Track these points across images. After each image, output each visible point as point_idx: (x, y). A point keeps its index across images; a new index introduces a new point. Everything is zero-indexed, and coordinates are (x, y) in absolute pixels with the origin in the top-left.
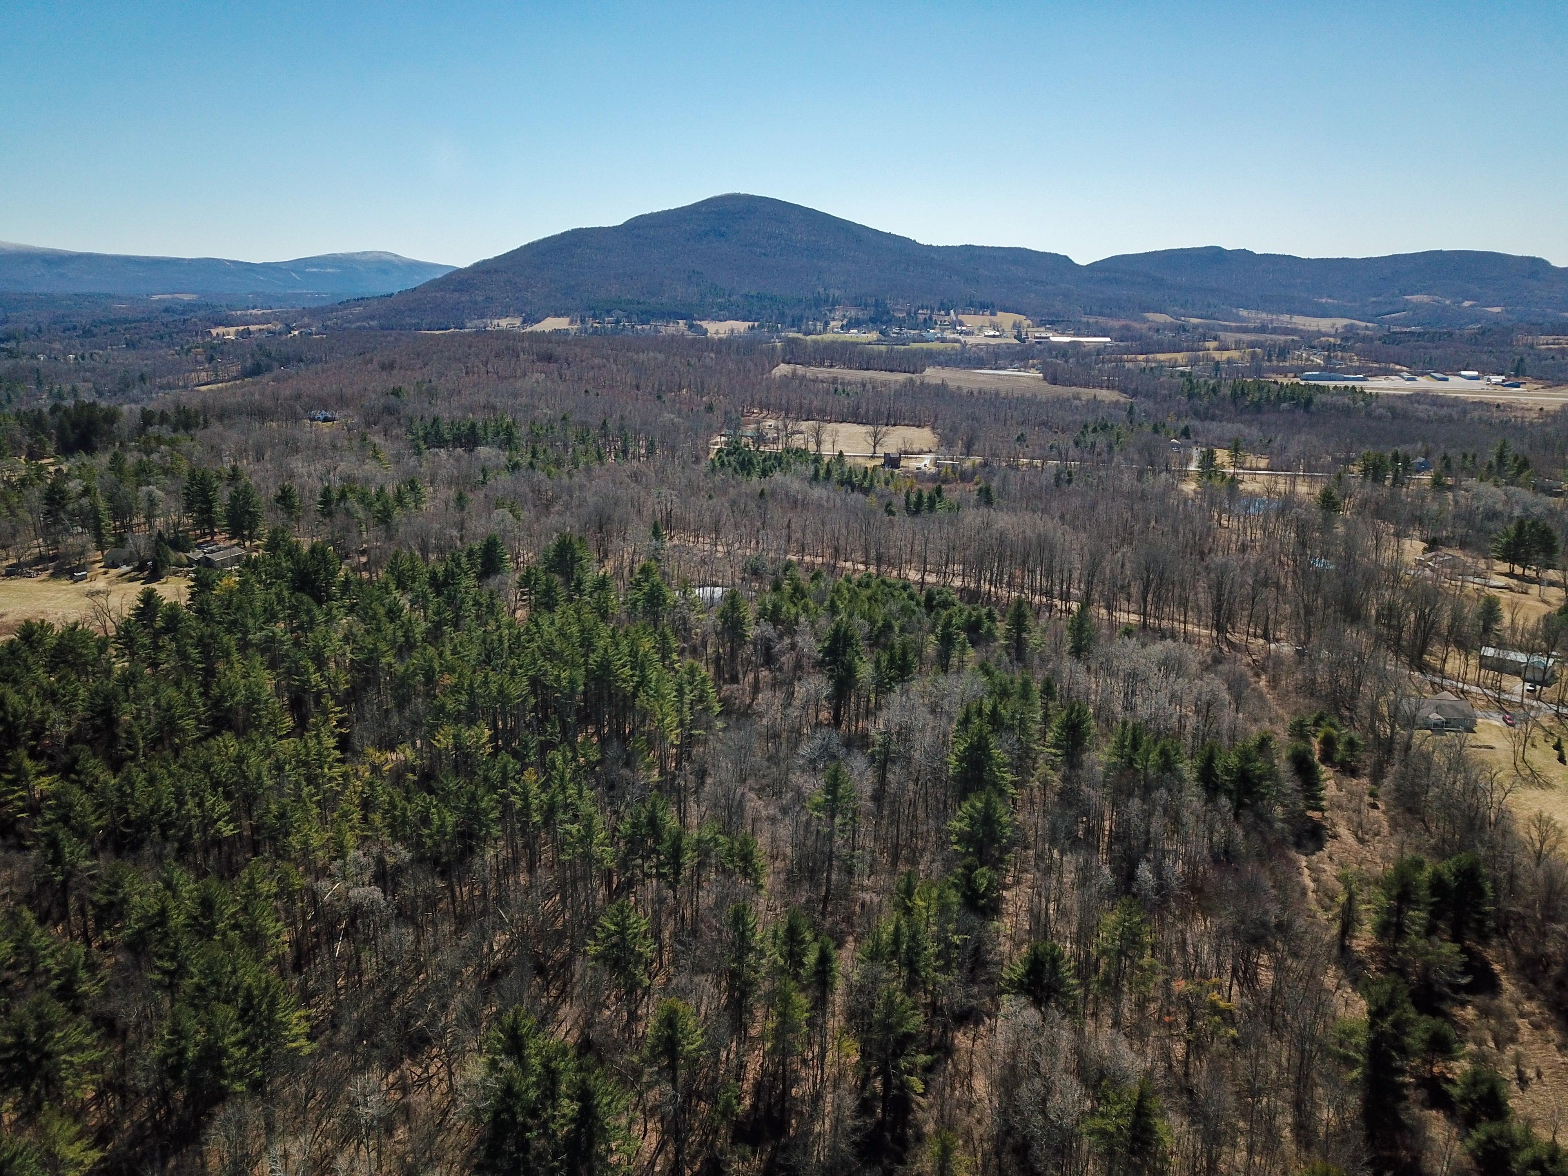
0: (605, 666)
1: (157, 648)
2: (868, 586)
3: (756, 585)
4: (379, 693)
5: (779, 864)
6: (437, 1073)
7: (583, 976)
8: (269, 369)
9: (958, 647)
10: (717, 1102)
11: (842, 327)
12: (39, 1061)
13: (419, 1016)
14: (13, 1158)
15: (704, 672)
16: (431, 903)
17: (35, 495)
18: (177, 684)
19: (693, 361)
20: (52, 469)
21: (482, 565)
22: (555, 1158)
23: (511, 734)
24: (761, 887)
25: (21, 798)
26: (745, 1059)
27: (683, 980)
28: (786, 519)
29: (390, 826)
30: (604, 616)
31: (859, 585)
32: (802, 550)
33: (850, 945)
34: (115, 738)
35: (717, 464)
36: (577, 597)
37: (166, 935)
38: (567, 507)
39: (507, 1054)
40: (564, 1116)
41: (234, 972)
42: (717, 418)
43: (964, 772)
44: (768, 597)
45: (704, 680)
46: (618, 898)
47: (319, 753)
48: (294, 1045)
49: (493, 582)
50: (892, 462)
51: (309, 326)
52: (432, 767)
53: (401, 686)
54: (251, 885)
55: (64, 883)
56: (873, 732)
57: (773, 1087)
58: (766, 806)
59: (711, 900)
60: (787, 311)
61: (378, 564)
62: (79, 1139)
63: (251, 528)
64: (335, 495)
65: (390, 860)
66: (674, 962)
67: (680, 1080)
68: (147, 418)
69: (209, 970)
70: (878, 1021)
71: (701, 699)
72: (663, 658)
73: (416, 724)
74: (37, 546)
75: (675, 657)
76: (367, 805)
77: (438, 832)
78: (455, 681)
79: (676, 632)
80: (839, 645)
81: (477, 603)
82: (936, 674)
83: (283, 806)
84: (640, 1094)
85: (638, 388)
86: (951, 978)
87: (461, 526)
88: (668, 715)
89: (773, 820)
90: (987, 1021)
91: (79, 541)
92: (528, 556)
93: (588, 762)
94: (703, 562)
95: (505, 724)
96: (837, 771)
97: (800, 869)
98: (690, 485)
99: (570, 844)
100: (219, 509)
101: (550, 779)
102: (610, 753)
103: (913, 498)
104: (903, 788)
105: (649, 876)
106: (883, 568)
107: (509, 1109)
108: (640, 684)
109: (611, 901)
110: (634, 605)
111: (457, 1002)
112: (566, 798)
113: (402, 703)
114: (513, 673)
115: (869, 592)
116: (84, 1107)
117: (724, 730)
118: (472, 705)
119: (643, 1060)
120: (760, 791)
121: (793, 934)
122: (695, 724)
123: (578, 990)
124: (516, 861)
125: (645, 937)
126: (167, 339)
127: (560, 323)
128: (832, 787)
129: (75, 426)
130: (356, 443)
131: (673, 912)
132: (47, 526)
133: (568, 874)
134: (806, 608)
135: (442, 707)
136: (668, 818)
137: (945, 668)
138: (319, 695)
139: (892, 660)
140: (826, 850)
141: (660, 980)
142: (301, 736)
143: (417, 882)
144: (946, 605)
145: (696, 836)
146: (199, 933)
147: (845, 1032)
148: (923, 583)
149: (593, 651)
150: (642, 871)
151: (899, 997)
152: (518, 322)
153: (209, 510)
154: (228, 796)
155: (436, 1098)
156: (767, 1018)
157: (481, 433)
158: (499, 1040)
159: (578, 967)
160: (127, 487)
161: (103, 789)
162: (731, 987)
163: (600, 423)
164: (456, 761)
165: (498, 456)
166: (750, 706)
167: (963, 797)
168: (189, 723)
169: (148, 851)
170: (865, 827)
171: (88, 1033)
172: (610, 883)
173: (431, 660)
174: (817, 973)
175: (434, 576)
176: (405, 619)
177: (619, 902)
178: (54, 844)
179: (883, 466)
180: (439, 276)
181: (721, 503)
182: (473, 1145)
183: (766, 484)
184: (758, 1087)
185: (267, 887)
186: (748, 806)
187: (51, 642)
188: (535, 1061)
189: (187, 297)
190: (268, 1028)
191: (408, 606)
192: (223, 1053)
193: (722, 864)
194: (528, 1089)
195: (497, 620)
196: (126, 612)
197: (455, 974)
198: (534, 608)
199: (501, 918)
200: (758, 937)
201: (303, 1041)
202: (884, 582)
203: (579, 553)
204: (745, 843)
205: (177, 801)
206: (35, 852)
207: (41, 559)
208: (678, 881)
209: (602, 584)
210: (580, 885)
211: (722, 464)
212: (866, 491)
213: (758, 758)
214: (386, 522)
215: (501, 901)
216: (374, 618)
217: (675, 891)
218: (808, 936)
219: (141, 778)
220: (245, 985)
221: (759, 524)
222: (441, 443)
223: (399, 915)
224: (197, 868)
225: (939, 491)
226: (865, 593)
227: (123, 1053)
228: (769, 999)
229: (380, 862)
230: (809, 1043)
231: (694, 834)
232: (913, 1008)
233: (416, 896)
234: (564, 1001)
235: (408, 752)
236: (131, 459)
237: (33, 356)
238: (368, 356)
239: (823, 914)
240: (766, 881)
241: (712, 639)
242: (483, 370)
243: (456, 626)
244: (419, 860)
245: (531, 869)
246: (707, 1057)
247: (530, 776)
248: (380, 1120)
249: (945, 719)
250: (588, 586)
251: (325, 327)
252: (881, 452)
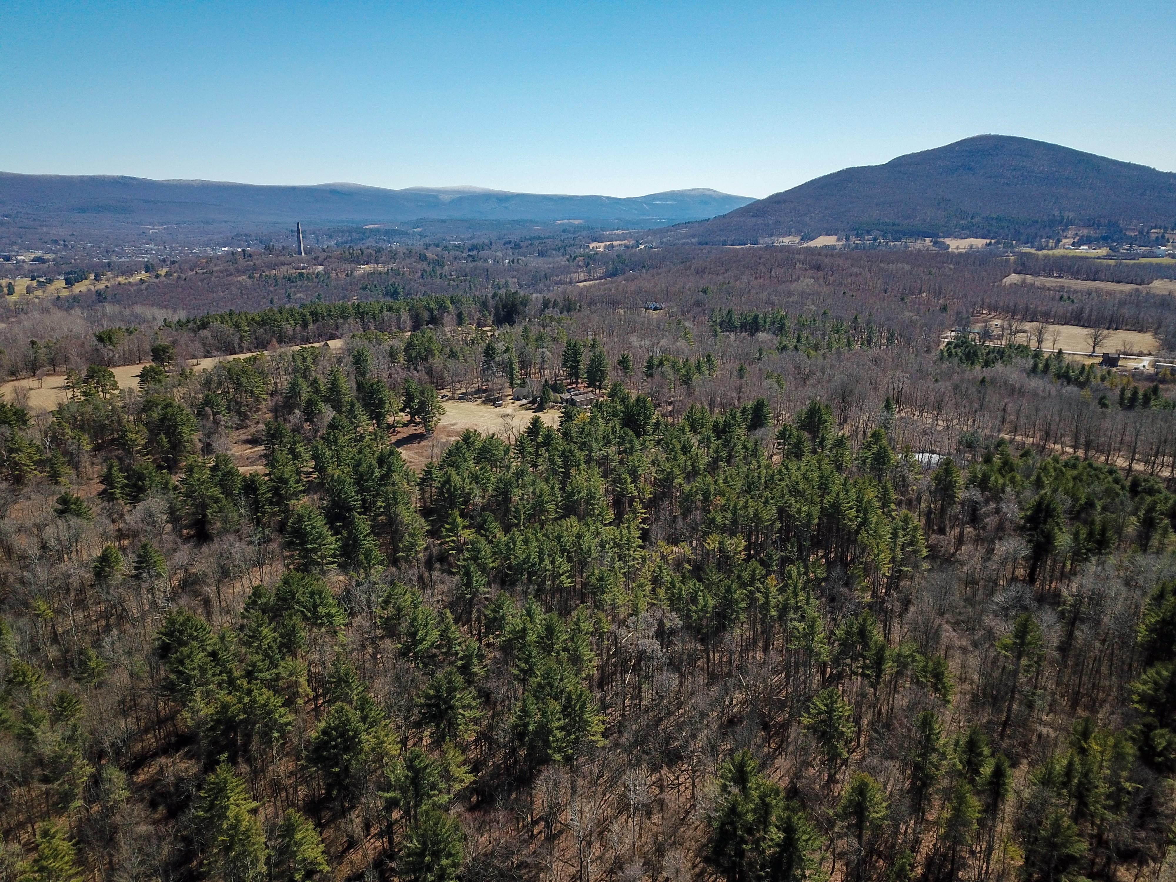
0: (836, 506)
1: (538, 455)
2: (1074, 467)
3: (969, 456)
4: (671, 503)
5: (966, 687)
6: (684, 783)
7: (796, 739)
8: (623, 272)
9: (1160, 531)
10: (893, 864)
11: (1073, 244)
12: (446, 709)
13: (676, 739)
14: (426, 768)
15: (916, 522)
16: (693, 659)
17: (479, 349)
18: (547, 480)
19: (934, 271)
20: (489, 334)
21: (752, 420)
22: (762, 869)
23: (760, 547)
24: (949, 702)
25: (453, 541)
26: (920, 836)
27: (875, 761)
28: (1002, 404)
29: (670, 599)
30: (839, 468)
31: (1066, 465)
32: (1015, 430)
33: (1024, 766)
34: (508, 510)
35: (946, 354)
36: (820, 451)
37: (524, 645)
38: (819, 381)
39: (735, 783)
40: (772, 840)
41: (562, 680)
42: (950, 317)
43: (1153, 642)
44: (979, 467)
45: (915, 529)
46: (830, 685)
47: (628, 540)
48: (593, 738)
49: (759, 433)
50: (1110, 361)
51: (651, 242)
52: (702, 562)
53: (686, 500)
54: (577, 623)
55: (471, 600)
56: (1065, 593)
57: (942, 866)
58: (960, 638)
59: (905, 702)
60: (1022, 231)
61: (679, 412)
62: (464, 765)
63: (601, 381)
64: (656, 362)
65: (668, 624)
66: (869, 745)
67: (865, 838)
68: (546, 304)
69: (546, 676)
70: (1044, 838)
71: (911, 543)
72: (883, 507)
73: (694, 529)
74: (477, 383)
75: (893, 506)
76: (656, 581)
77: (702, 610)
78: (724, 502)
79: (895, 487)
80: (1042, 515)
81: (745, 447)
82: (1134, 552)
83: (602, 573)
84: (832, 840)
85: (886, 292)
86: (1119, 818)
87: (739, 390)
88: (883, 552)
89: (964, 650)
90: (1152, 864)
91: (500, 381)
92: (786, 416)
93: (816, 578)
94: (925, 433)
95: (757, 538)
96: (1027, 620)
97: (984, 694)
98: (920, 370)
99: (797, 637)
100: (583, 367)
101: (786, 586)
102: (834, 574)
103: (1128, 394)
104: (1089, 645)
105: (856, 674)
106: (1091, 453)
107: (732, 823)
108: (862, 524)
109: (824, 687)
110: (864, 461)
111: (703, 736)
112: (797, 602)
113: (686, 512)
114: (766, 502)
115: (1075, 473)
116: (468, 745)
117: (929, 571)
118: (734, 522)
119: (836, 815)
120: (956, 625)
121: (972, 746)
122: (904, 562)
123: (791, 748)
124: (755, 641)
125: (847, 721)
126: (562, 250)
127: (830, 240)
128: (1022, 632)
129: (505, 306)
130: (674, 326)
131: (872, 706)
132: (484, 370)
133: (793, 660)
134: (1013, 481)
135: (713, 520)
136: (875, 633)
137: (1144, 548)
138: (632, 499)
139: (1091, 535)
140: (1010, 683)
141: (856, 756)
142: (618, 526)
143: (684, 643)
144: (1151, 492)
145: (896, 650)
146: (543, 648)
147: (1011, 838)
148: (1129, 470)
149: (828, 494)
150: (851, 669)
151: (1066, 822)
152: (797, 240)
153: (577, 367)
154: (570, 560)
155: (682, 800)
156: (943, 808)
157: (761, 322)
158: (730, 771)
159: (793, 731)
160: (530, 349)
161: (498, 543)
162: (914, 776)
163: (852, 318)
164: (719, 559)
165: (771, 340)
166: (953, 554)
167: (1149, 662)
168: (552, 507)
169: (519, 588)
170: (1048, 672)
171: (475, 699)
172: (824, 672)
173: (709, 485)
174: (990, 783)
175: (716, 425)
176: (694, 453)
177: (830, 689)
178: (468, 574)
179: (1101, 364)
180: (744, 205)
181: (945, 386)
182: (705, 841)
183: (988, 373)
184: (929, 862)
185: (587, 626)
186: (944, 635)
187: (479, 445)
188: (755, 793)
189: (577, 222)
190: (579, 722)
191: (696, 444)
192: (550, 732)
193: (917, 677)
194: (747, 812)
195: (758, 462)
196: (522, 430)
197: (704, 715)
198: (787, 456)
199: (740, 681)
200: (942, 741)
201: (599, 737)
202: (1090, 465)
203: (825, 417)
204: (938, 664)
205: (539, 557)
206: (457, 577)
207: (478, 391)
208: (878, 683)
209: (840, 443)
210: (801, 670)
211: (950, 354)
212: (1082, 385)
213: (956, 597)
214: (688, 384)
215: (742, 669)
216: (672, 450)
217: (875, 690)
218: (986, 751)
219: (520, 539)
220: (567, 690)
221: (977, 406)
222: (731, 328)
223: (670, 664)
224: (546, 604)
225: (1155, 390)
226: (1070, 473)
227: (493, 717)
228: (947, 794)
229: (661, 623)
230: (978, 838)
231: (895, 648)
232: (1079, 835)
233: (683, 653)
234: (780, 753)
235: (686, 548)
236: (534, 331)
237: (486, 260)
238: (688, 264)
239: (1002, 735)
240: (954, 698)
241: (926, 496)
242: (768, 275)
243: (728, 462)
244: (687, 627)
245: (766, 649)
246: (889, 826)
247: (772, 581)
248: (643, 805)
249: (1138, 592)
250: (829, 443)
251: (662, 243)
252: (1099, 351)
